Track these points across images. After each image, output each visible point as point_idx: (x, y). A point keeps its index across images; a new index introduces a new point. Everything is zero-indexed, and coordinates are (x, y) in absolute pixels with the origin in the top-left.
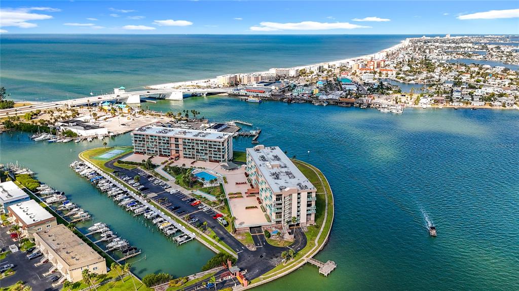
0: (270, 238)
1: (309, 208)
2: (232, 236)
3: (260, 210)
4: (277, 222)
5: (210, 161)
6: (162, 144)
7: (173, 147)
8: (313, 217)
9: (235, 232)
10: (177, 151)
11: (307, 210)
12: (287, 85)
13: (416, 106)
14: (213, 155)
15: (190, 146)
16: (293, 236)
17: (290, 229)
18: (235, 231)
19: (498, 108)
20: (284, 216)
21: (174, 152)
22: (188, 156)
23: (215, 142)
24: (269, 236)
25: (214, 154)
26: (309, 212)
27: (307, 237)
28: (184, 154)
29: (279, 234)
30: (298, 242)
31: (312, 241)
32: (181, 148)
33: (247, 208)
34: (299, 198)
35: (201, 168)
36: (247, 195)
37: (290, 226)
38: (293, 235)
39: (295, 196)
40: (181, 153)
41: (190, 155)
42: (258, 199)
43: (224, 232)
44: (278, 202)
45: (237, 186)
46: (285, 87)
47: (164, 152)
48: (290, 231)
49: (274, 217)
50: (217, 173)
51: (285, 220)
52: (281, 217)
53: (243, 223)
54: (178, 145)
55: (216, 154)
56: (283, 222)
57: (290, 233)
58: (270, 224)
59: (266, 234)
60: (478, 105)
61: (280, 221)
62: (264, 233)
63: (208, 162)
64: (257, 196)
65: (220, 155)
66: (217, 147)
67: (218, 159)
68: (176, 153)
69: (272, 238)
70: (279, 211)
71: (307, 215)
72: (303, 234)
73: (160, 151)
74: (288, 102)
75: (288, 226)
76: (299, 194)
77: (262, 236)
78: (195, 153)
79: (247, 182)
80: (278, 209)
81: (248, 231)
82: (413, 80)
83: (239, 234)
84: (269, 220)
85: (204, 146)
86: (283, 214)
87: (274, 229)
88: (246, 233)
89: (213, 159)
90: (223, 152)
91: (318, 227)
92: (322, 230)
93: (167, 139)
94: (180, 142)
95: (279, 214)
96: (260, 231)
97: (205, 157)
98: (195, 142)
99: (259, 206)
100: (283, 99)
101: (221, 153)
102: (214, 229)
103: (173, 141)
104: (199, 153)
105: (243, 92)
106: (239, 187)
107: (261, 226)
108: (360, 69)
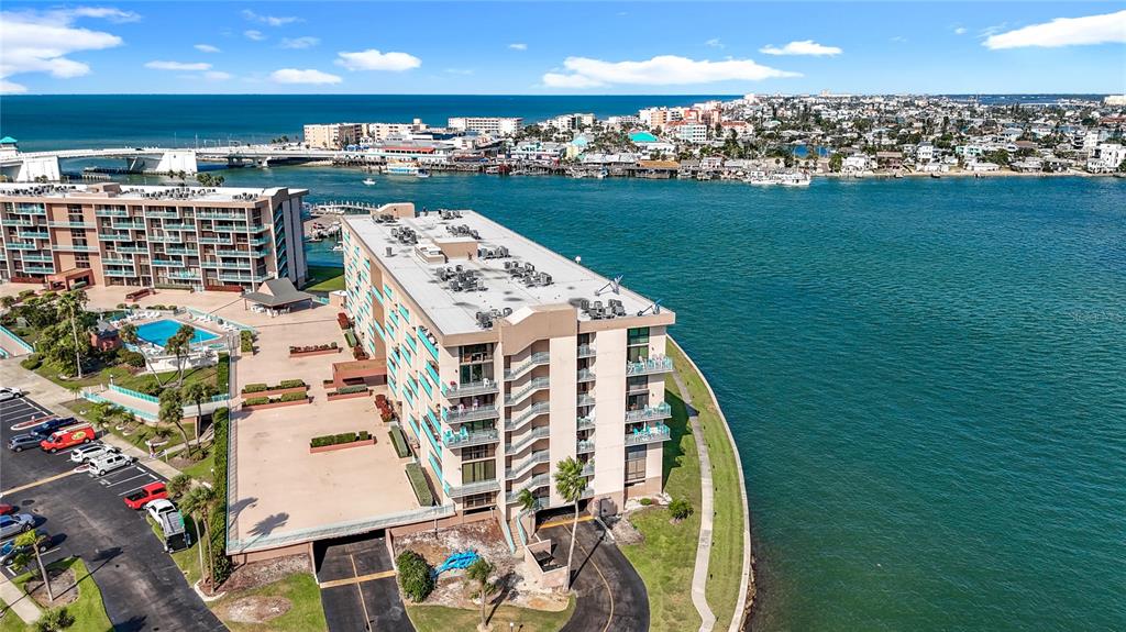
0: (431, 602)
1: (636, 416)
2: (199, 607)
3: (385, 447)
4: (468, 500)
5: (209, 288)
6: (20, 235)
7: (65, 242)
8: (653, 463)
9: (226, 575)
10: (82, 258)
11: (629, 429)
12: (496, 141)
13: (835, 174)
14: (220, 265)
15: (126, 232)
16: (561, 575)
17: (545, 534)
18: (224, 568)
19: (1035, 174)
20: (508, 465)
21: (68, 264)
22: (123, 274)
23: (225, 210)
24: (428, 584)
25: (224, 260)
26: (638, 438)
27: (641, 571)
28: (109, 267)
29: (482, 570)
30: (599, 611)
31: (674, 598)
32: (94, 243)
33: (317, 444)
34: (583, 364)
35: (162, 308)
36: (334, 390)
37: (542, 516)
38: (565, 570)
39: (563, 351)
40: (97, 265)
41: (131, 268)
42: (382, 402)
43: (155, 581)
44: (473, 390)
45: (297, 359)
46: (490, 143)
47: (31, 264)
48: (545, 545)
49: (451, 476)
50: (221, 322)
51: (517, 488)
52: (489, 472)
53: (281, 519)
54: (83, 230)
55: (234, 260)
56: (501, 502)
57: (544, 561)
58: (431, 513)
59: (404, 576)
60: (985, 169)
61: (489, 496)
62: (396, 571)
63: (200, 292)
64: (378, 390)
65: (247, 260)
66: (235, 229)
67: (239, 278)
68: (78, 265)
69: (444, 597)
70: (481, 438)
71: (628, 450)
72: (616, 559)
73: (17, 264)
74: (501, 173)
75: (530, 522)
76: (584, 339)
77: (382, 591)
78: (149, 262)
79: (343, 343)
80: (471, 427)
81: (306, 565)
82: (800, 137)
83: (248, 589)
84: (427, 490)
85: (181, 228)
86: (500, 456)
87: (453, 542)
88: (289, 578)
89: (220, 279)
90: (259, 249)
91: (683, 511)
92: (707, 525)
93: (38, 211)
94: (90, 220)
95: (476, 457)
96: (375, 562)
97: (189, 275)
98: (145, 215)
99: (381, 430)
100: (486, 167)
101: (251, 255)
102: (106, 571)
103: (61, 218)
104: (167, 258)
105: (372, 154)
106: (302, 364)
107: (381, 533)
108: (670, 123)
